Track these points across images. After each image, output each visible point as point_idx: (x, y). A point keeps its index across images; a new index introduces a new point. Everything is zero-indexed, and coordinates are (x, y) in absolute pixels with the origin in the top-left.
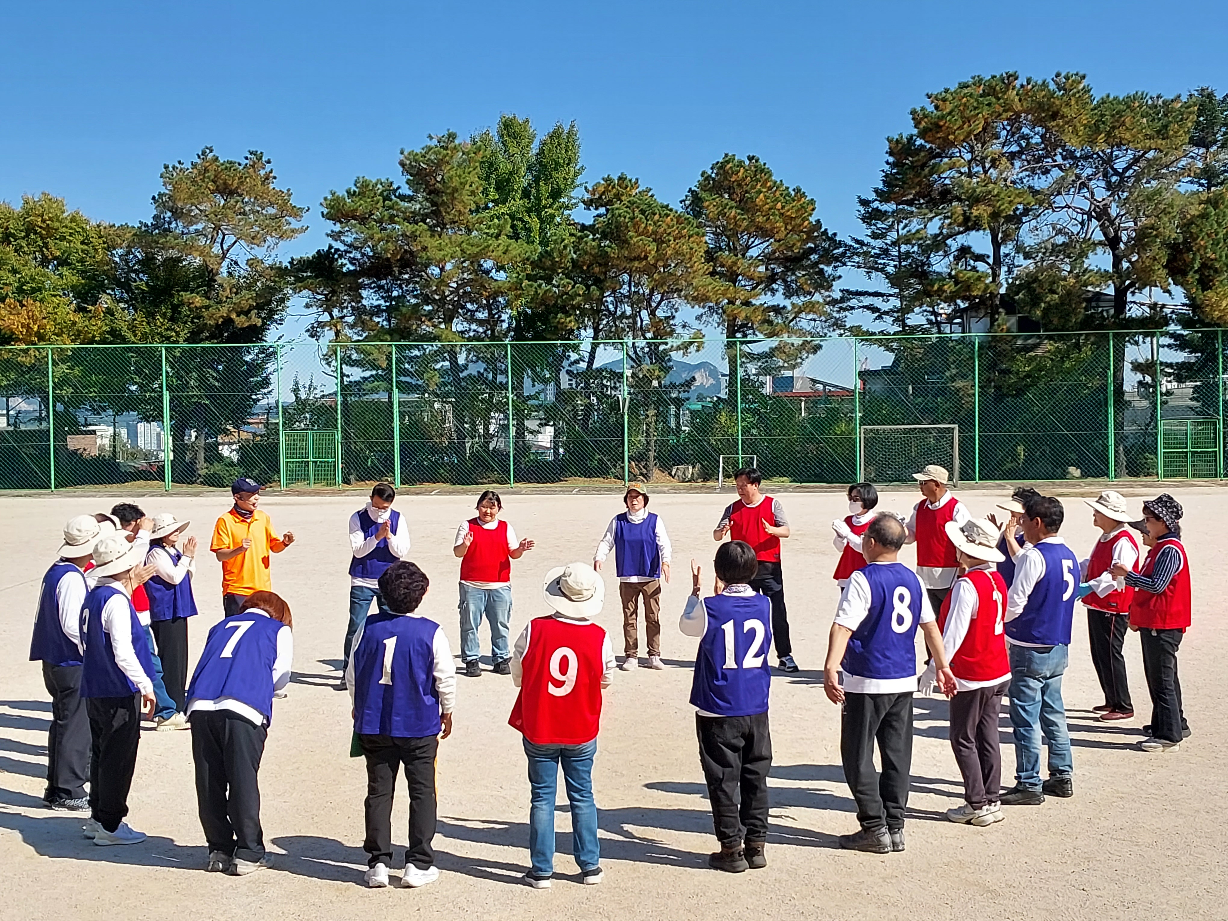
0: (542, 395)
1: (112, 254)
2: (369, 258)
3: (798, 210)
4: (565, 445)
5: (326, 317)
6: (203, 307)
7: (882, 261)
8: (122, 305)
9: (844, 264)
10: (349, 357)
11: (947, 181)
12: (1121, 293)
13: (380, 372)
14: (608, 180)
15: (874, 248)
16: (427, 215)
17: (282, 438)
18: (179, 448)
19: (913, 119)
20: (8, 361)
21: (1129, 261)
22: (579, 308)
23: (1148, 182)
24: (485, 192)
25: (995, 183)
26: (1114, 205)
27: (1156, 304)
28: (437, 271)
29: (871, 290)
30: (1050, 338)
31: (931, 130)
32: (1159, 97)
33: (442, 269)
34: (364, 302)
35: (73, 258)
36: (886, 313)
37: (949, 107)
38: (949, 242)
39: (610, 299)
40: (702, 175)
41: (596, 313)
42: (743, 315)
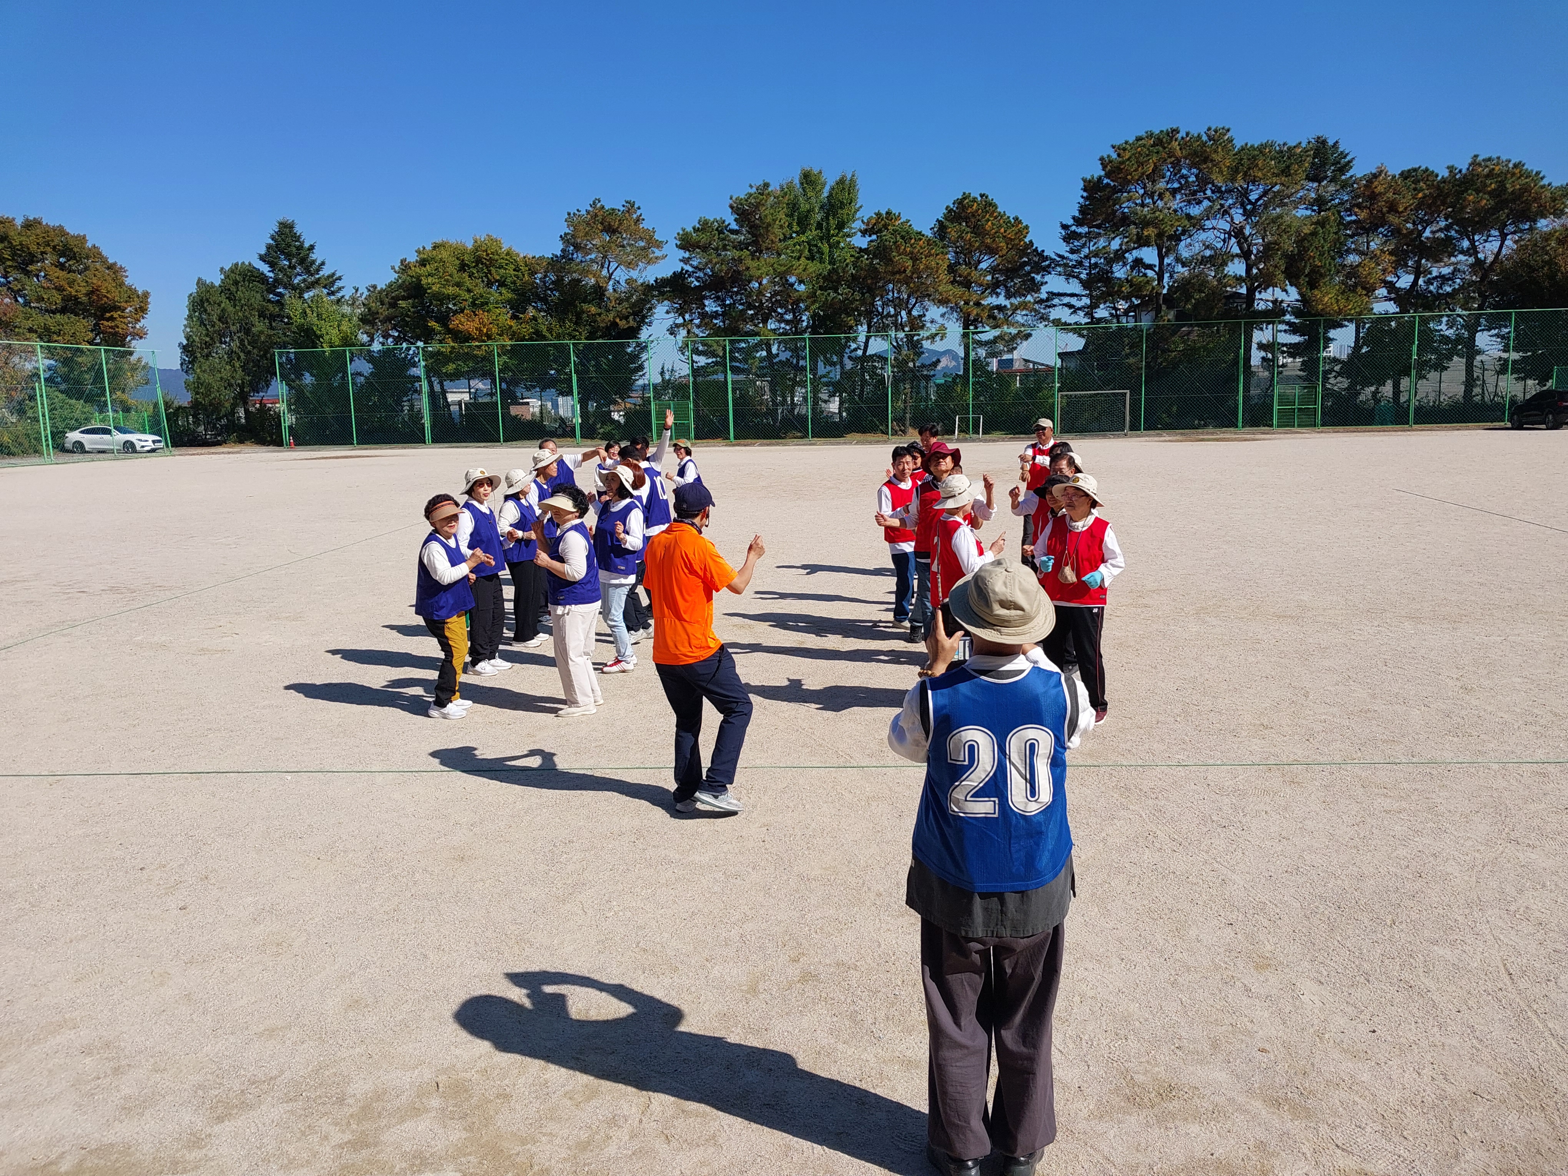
0: (832, 375)
1: (535, 278)
2: (709, 276)
3: (1016, 233)
4: (847, 410)
5: (680, 320)
6: (594, 315)
7: (1077, 270)
8: (542, 314)
9: (1050, 273)
10: (697, 349)
11: (1126, 210)
12: (1251, 291)
13: (718, 359)
14: (878, 214)
15: (1071, 261)
16: (749, 244)
17: (653, 406)
18: (584, 414)
19: (1102, 164)
20: (467, 353)
21: (1258, 268)
22: (857, 309)
23: (1274, 209)
24: (790, 226)
25: (1161, 211)
26: (1248, 227)
27: (1276, 300)
28: (757, 285)
29: (1068, 292)
30: (1198, 325)
31: (1114, 172)
32: (1285, 144)
33: (760, 284)
34: (707, 309)
35: (509, 280)
36: (1079, 309)
37: (1127, 155)
38: (1127, 255)
39: (879, 303)
40: (946, 209)
41: (869, 314)
42: (975, 312)
